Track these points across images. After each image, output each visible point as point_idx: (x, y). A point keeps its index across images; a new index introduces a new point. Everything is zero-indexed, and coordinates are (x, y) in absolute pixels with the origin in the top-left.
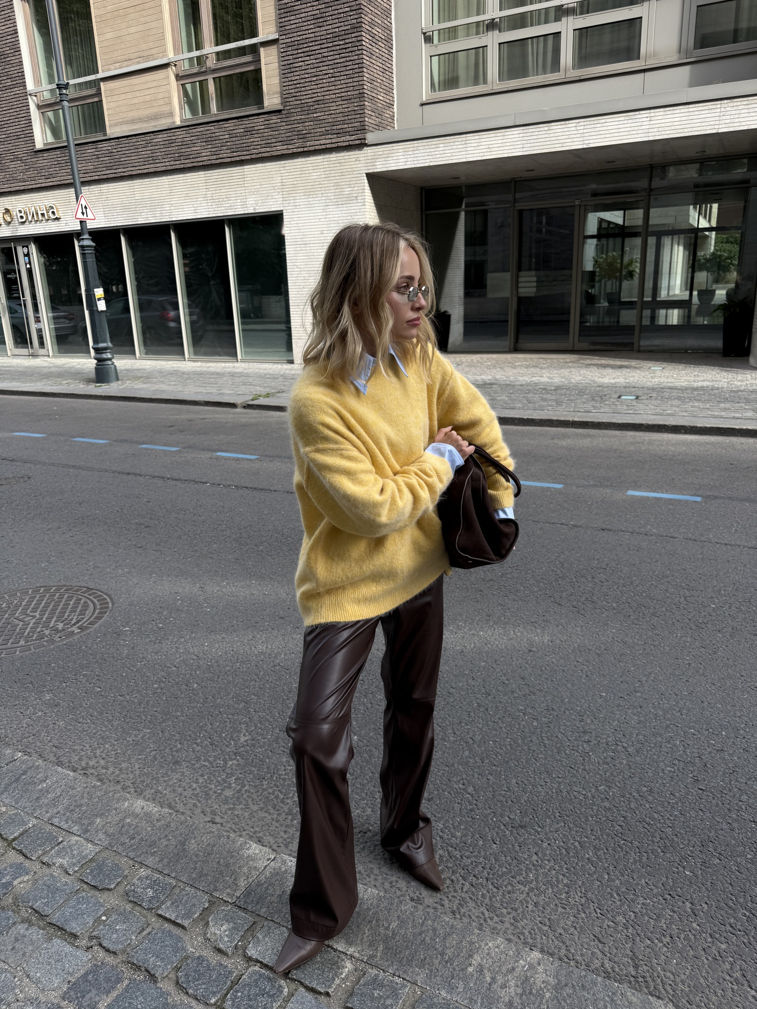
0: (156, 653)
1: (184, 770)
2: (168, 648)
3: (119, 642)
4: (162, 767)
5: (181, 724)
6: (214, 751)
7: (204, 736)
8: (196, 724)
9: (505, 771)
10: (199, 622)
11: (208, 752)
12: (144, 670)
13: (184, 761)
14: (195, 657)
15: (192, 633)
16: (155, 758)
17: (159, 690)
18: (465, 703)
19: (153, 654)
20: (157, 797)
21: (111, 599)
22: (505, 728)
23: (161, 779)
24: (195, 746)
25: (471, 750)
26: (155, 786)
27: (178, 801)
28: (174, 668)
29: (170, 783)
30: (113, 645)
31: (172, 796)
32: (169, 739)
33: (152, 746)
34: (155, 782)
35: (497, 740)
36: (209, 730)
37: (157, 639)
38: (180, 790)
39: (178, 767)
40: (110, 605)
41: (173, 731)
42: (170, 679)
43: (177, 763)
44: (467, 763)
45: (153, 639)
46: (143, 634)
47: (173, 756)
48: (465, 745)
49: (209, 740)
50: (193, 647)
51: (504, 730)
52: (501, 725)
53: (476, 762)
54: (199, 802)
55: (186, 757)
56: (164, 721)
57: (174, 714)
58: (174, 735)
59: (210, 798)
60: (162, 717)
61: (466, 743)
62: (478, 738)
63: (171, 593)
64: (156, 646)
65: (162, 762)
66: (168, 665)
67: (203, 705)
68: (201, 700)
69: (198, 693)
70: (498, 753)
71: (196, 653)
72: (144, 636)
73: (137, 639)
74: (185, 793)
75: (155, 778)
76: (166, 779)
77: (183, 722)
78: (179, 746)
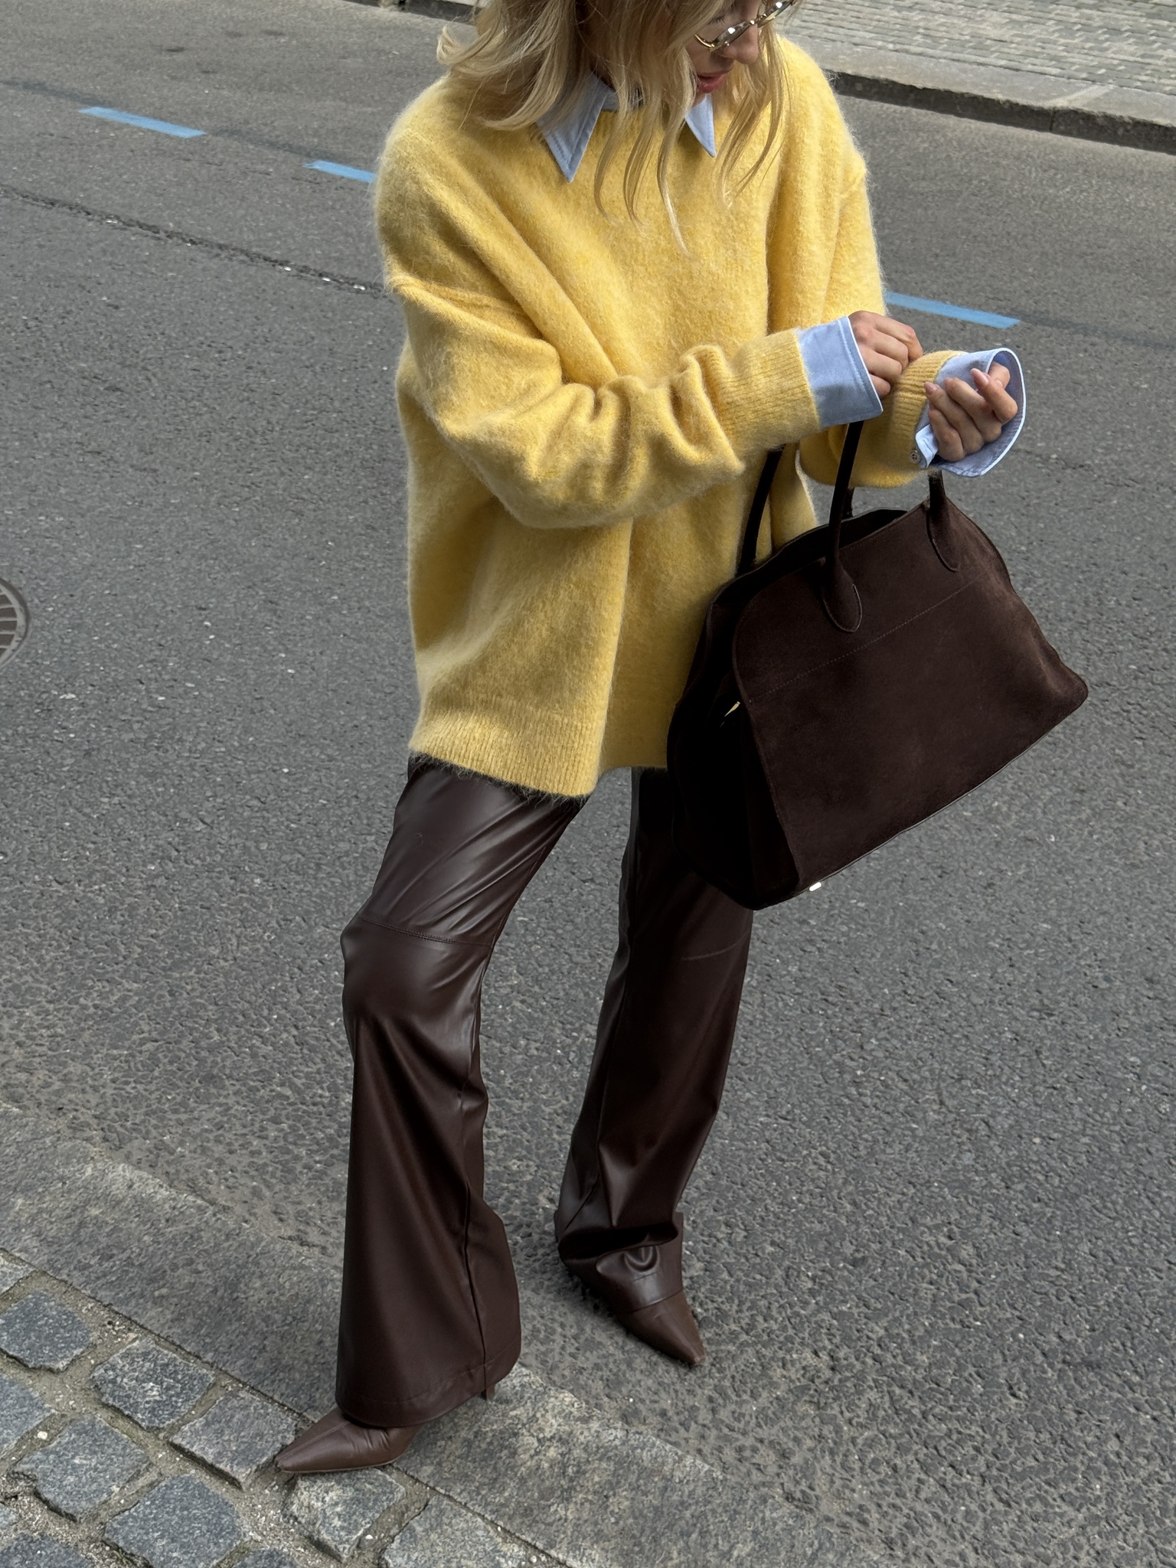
0: (152, 776)
1: (231, 1101)
2: (181, 767)
3: (50, 733)
4: (174, 1086)
5: (221, 979)
6: (305, 1061)
7: (280, 1018)
8: (259, 986)
9: (1064, 1218)
10: (266, 704)
11: (290, 1063)
12: (120, 820)
13: (230, 1077)
14: (255, 803)
15: (247, 731)
16: (153, 1058)
17: (161, 881)
18: (979, 1027)
19: (142, 779)
20: (161, 1161)
21: (22, 602)
22: (1081, 1106)
23: (169, 1115)
24: (257, 1042)
25: (979, 1152)
26: (154, 1133)
27: (215, 1179)
28: (201, 826)
29: (195, 1129)
30: (34, 737)
31: (198, 1163)
32: (190, 1015)
33: (146, 1028)
34: (154, 1122)
35: (1055, 1135)
36: (293, 1006)
37: (152, 737)
38: (219, 1150)
39: (213, 1091)
40: (20, 619)
41: (201, 996)
42: (190, 855)
43: (210, 1079)
44: (964, 1185)
45: (143, 736)
46: (115, 718)
47: (202, 1061)
48: (966, 1135)
49: (295, 1032)
50: (249, 773)
51: (1076, 1111)
52: (1070, 1097)
53: (990, 1185)
54: (269, 1186)
55: (235, 1067)
56: (176, 966)
57: (202, 949)
58: (203, 1007)
59: (295, 1180)
60: (170, 955)
61: (969, 1131)
62: (1003, 1123)
63: (186, 606)
64: (151, 756)
65: (173, 1073)
66: (184, 815)
67: (279, 937)
68: (274, 924)
69: (265, 905)
70: (1052, 1169)
71: (258, 792)
72: (118, 724)
73: (97, 730)
74: (231, 1160)
75: (154, 1112)
76: (184, 1117)
77: (226, 975)
78: (216, 1037)
